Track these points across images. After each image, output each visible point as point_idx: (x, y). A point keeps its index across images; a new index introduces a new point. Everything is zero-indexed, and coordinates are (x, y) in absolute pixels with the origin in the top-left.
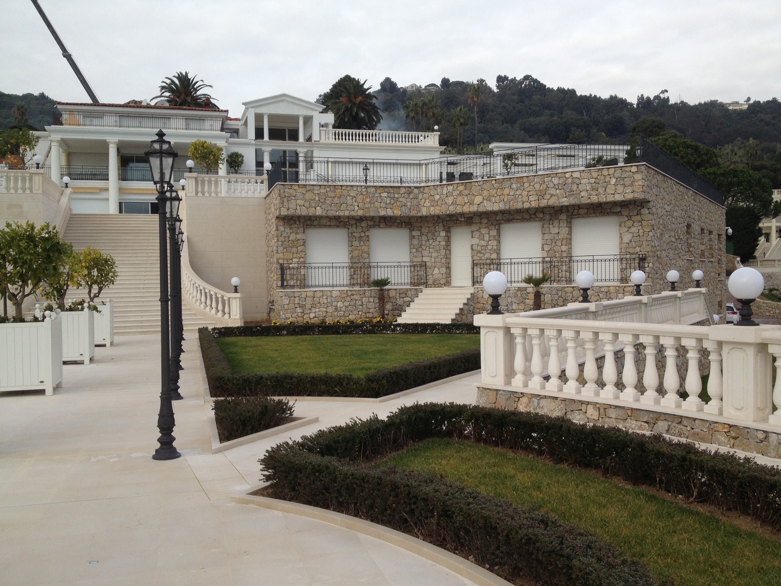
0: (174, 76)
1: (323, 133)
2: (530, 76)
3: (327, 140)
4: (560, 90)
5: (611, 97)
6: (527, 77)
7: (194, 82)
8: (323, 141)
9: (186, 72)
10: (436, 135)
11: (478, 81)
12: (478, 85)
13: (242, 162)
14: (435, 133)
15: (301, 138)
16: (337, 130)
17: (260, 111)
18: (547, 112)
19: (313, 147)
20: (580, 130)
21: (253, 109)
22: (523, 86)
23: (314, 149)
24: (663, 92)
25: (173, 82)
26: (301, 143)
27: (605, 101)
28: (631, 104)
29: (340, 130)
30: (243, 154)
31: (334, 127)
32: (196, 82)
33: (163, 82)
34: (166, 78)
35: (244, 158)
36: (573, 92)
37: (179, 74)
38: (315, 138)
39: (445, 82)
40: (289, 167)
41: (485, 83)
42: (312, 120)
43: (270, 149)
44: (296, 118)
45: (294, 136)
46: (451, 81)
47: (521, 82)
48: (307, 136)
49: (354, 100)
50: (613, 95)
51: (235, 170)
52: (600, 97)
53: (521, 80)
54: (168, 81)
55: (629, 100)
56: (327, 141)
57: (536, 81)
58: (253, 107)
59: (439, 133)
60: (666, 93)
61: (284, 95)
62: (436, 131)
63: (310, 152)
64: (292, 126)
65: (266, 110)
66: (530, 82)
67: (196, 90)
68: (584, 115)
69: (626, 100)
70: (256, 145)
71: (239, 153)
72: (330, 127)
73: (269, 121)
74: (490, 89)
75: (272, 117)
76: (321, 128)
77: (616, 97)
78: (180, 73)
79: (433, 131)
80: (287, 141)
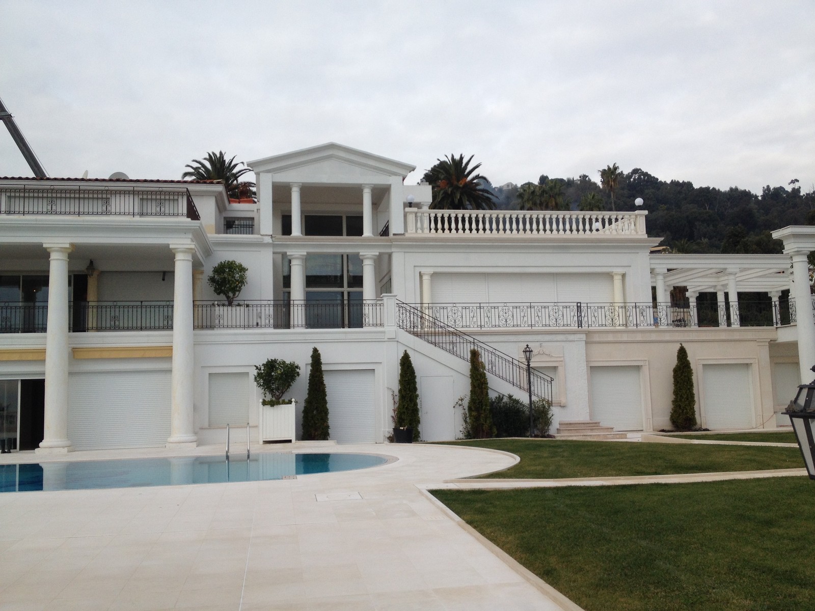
0: (205, 159)
1: (411, 218)
2: (640, 169)
3: (419, 231)
4: (675, 184)
5: (731, 189)
6: (636, 171)
7: (232, 165)
8: (411, 233)
9: (221, 153)
10: (641, 215)
11: (580, 177)
12: (580, 180)
13: (242, 281)
14: (637, 212)
15: (367, 231)
16: (440, 213)
17: (283, 178)
18: (664, 207)
19: (390, 246)
20: (705, 224)
21: (270, 175)
22: (632, 180)
23: (393, 250)
24: (793, 182)
25: (203, 165)
26: (368, 239)
27: (725, 194)
28: (756, 197)
29: (446, 212)
30: (244, 265)
31: (434, 206)
32: (235, 165)
33: (188, 166)
34: (194, 161)
35: (248, 273)
36: (689, 185)
37: (209, 155)
38: (396, 227)
39: (543, 179)
40: (349, 286)
41: (589, 179)
42: (389, 194)
43: (303, 252)
44: (355, 192)
45: (356, 227)
46: (550, 179)
47: (629, 176)
48: (381, 228)
49: (455, 183)
50: (734, 187)
51: (228, 297)
52: (719, 190)
53: (629, 174)
54: (196, 165)
55: (753, 192)
56: (420, 234)
57: (646, 174)
58: (268, 171)
59: (646, 212)
60: (796, 183)
61: (332, 146)
62: (640, 208)
63: (386, 257)
64: (351, 209)
65: (296, 177)
66: (639, 176)
67: (236, 177)
68: (706, 209)
69: (749, 192)
70: (274, 245)
71: (238, 262)
72: (426, 209)
73: (303, 202)
74: (595, 184)
75: (309, 192)
76: (408, 209)
77: (736, 189)
78: (213, 153)
79: (633, 208)
80: (345, 237)
